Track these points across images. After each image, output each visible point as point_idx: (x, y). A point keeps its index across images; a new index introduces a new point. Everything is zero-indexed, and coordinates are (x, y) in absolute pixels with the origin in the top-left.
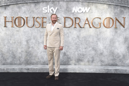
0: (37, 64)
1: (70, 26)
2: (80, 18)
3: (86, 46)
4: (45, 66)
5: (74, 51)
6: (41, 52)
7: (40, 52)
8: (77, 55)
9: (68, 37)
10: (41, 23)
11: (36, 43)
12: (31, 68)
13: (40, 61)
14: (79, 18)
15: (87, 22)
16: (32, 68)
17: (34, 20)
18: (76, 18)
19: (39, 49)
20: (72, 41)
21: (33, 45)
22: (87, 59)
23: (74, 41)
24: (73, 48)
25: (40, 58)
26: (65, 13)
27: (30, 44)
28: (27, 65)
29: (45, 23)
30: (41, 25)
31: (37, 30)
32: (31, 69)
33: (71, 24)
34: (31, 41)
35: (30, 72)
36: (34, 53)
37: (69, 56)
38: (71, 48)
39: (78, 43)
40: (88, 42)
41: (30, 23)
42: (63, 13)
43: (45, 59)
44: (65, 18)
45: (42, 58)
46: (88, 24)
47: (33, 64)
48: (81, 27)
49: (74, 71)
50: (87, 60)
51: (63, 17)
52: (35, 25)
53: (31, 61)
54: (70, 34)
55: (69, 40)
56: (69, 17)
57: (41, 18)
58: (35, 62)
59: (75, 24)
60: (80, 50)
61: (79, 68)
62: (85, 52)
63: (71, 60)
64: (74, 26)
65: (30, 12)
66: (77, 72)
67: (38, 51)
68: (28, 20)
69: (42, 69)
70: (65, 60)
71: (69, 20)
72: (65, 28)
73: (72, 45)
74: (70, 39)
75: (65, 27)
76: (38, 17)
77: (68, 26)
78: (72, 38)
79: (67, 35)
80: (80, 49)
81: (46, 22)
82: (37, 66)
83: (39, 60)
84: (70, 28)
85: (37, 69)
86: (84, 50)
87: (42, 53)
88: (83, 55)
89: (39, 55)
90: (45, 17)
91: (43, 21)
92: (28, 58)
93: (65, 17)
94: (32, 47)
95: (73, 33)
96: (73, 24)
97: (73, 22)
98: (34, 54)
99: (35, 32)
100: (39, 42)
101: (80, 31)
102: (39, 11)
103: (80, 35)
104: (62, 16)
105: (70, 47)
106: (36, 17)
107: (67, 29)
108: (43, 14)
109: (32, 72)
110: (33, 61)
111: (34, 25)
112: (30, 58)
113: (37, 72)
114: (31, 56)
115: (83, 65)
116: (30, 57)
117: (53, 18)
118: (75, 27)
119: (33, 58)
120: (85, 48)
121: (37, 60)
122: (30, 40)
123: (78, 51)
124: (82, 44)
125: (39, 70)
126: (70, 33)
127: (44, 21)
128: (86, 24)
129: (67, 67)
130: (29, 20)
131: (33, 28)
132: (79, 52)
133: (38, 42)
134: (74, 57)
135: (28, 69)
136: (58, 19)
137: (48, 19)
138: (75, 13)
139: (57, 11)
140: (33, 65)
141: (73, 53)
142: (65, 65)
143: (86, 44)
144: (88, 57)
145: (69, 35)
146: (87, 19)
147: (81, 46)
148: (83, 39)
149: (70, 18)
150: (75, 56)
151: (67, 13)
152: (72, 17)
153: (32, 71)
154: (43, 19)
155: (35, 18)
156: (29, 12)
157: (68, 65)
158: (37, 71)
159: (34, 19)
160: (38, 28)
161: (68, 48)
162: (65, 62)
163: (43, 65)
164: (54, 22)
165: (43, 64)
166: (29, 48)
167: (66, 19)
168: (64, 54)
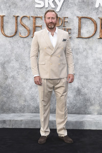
0: (22, 110)
1: (91, 35)
5: (98, 85)
6: (31, 88)
7: (28, 88)
9: (86, 57)
10: (31, 27)
11: (20, 69)
12: (9, 119)
13: (29, 106)
16: (12, 119)
17: (17, 23)
19: (26, 81)
20: (94, 66)
21: (15, 73)
23: (98, 65)
24: (96, 80)
25: (28, 99)
26: (81, 8)
27: (9, 70)
28: (3, 113)
29: (39, 28)
30: (32, 33)
31: (22, 42)
32: (10, 121)
33: (93, 32)
34: (11, 65)
35: (8, 127)
36: (16, 88)
37: (87, 97)
38: (91, 81)
41: (10, 28)
42: (76, 8)
44: (80, 19)
45: (33, 98)
47: (14, 112)
49: (96, 126)
51: (75, 18)
52: (18, 33)
53: (9, 105)
54: (90, 52)
55: (87, 64)
56: (89, 16)
57: (32, 19)
58: (19, 107)
63: (92, 105)
64: (98, 36)
65: (10, 6)
67: (24, 85)
68: (5, 21)
69: (32, 121)
70: (78, 105)
71: (89, 22)
72: (80, 39)
73: (94, 73)
74: (90, 61)
75: (79, 37)
76: (24, 17)
77: (87, 35)
78: (95, 60)
79: (85, 53)
81: (41, 27)
82: (22, 116)
83: (26, 104)
84: (91, 39)
85: (21, 121)
87: (33, 89)
89: (26, 92)
90: (39, 16)
91: (35, 24)
92: (5, 99)
93: (80, 16)
94: (13, 77)
95: (96, 50)
96: (96, 31)
98: (16, 92)
99: (19, 47)
100: (26, 66)
102: (26, 4)
104: (75, 15)
105: (90, 78)
106: (21, 16)
107: (84, 41)
108: (36, 9)
109: (11, 127)
110: (13, 106)
111: (16, 32)
112: (8, 98)
113: (23, 127)
114: (10, 95)
116: (7, 96)
117: (49, 18)
118: (101, 38)
119: (14, 99)
121: (22, 103)
122: (9, 62)
125: (27, 122)
126: (91, 48)
127: (37, 25)
129: (83, 118)
130: (8, 23)
131: (15, 38)
133: (24, 68)
134: (98, 98)
135: (4, 122)
136: (66, 20)
138: (100, 9)
139: (65, 4)
140: (13, 114)
141: (96, 89)
142: (79, 114)
145: (87, 53)
149: (90, 19)
150: (100, 96)
151: (84, 8)
152: (94, 18)
153: (13, 126)
154: (35, 20)
155: (19, 19)
156: (7, 5)
157: (85, 114)
158: (21, 124)
159: (17, 20)
160: (25, 39)
161: (86, 79)
162: (79, 108)
163: (35, 113)
164: (50, 27)
165: (34, 111)
166: (6, 78)
167: (83, 20)
168: (76, 92)
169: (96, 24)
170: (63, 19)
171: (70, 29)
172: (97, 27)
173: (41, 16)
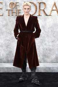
1: (33, 13)
2: (46, 3)
3: (53, 38)
4: (2, 65)
5: (39, 45)
8: (42, 50)
14: (44, 3)
15: (54, 8)
18: (40, 3)
22: (55, 55)
33: (34, 11)
40: (56, 33)
43: (1, 55)
46: (56, 11)
48: (47, 15)
50: (55, 57)
59: (39, 11)
60: (45, 44)
61: (44, 66)
62: (53, 46)
66: (43, 71)
80: (46, 42)
81: (1, 9)
86: (51, 44)
88: (50, 50)
97: (36, 9)
103: (46, 24)
104: (23, 1)
115: (49, 63)
118: (39, 15)
120: (53, 42)
124: (48, 36)
128: (53, 11)
132: (45, 47)
136: (18, 4)
137: (4, 4)
143: (53, 36)
144: (57, 53)
146: (55, 4)
147: (46, 38)
148: (50, 30)
149: (33, 3)
150: (39, 51)
152: (35, 2)
169: (36, 7)
170: (15, 3)
171: (20, 10)
172: (37, 8)
173: (1, 2)
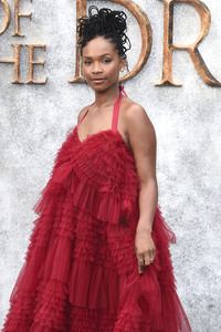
39: (189, 214)
44: (83, 5)
64: (154, 75)
72: (82, 89)
75: (81, 79)
84: (128, 87)
101: (204, 113)
123: (189, 275)
